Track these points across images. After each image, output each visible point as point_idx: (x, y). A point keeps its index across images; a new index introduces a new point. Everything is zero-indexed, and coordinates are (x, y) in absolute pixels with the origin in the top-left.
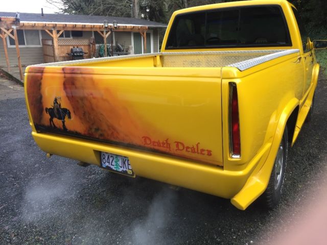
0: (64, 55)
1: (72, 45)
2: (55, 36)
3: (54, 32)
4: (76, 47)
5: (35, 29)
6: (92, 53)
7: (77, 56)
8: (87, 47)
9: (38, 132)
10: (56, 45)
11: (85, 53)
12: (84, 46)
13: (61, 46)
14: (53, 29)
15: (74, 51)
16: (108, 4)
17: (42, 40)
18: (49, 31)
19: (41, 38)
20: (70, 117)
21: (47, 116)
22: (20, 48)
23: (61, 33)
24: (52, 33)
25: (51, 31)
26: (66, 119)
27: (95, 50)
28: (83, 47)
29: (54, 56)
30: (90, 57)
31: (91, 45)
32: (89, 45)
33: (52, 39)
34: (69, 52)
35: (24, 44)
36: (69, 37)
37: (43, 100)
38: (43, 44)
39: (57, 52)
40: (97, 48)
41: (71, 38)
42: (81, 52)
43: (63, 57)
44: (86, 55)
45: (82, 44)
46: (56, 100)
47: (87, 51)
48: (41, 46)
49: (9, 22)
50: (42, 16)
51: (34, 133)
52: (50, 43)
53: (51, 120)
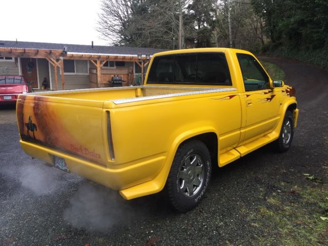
0: (105, 82)
1: (113, 74)
2: (98, 65)
3: (98, 62)
4: (116, 76)
5: (81, 59)
6: (130, 81)
7: (117, 83)
8: (126, 76)
9: (23, 140)
10: (99, 73)
11: (124, 81)
12: (124, 74)
13: (104, 74)
14: (97, 60)
15: (114, 79)
16: (155, 37)
17: (90, 68)
18: (94, 61)
19: (89, 67)
20: (36, 130)
21: (26, 129)
22: (65, 75)
23: (104, 63)
24: (97, 64)
25: (96, 62)
26: (35, 131)
27: (133, 79)
28: (122, 76)
29: (97, 83)
30: (128, 85)
31: (130, 74)
32: (128, 74)
33: (96, 68)
34: (111, 80)
35: (74, 72)
36: (113, 66)
37: (24, 117)
38: (90, 73)
39: (99, 79)
40: (134, 77)
41: (115, 67)
42: (120, 80)
43: (105, 84)
44: (124, 83)
45: (122, 73)
46: (30, 118)
47: (126, 79)
48: (88, 74)
49: (58, 54)
50: (92, 48)
51: (21, 141)
52: (94, 71)
53: (28, 132)
